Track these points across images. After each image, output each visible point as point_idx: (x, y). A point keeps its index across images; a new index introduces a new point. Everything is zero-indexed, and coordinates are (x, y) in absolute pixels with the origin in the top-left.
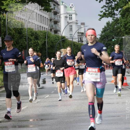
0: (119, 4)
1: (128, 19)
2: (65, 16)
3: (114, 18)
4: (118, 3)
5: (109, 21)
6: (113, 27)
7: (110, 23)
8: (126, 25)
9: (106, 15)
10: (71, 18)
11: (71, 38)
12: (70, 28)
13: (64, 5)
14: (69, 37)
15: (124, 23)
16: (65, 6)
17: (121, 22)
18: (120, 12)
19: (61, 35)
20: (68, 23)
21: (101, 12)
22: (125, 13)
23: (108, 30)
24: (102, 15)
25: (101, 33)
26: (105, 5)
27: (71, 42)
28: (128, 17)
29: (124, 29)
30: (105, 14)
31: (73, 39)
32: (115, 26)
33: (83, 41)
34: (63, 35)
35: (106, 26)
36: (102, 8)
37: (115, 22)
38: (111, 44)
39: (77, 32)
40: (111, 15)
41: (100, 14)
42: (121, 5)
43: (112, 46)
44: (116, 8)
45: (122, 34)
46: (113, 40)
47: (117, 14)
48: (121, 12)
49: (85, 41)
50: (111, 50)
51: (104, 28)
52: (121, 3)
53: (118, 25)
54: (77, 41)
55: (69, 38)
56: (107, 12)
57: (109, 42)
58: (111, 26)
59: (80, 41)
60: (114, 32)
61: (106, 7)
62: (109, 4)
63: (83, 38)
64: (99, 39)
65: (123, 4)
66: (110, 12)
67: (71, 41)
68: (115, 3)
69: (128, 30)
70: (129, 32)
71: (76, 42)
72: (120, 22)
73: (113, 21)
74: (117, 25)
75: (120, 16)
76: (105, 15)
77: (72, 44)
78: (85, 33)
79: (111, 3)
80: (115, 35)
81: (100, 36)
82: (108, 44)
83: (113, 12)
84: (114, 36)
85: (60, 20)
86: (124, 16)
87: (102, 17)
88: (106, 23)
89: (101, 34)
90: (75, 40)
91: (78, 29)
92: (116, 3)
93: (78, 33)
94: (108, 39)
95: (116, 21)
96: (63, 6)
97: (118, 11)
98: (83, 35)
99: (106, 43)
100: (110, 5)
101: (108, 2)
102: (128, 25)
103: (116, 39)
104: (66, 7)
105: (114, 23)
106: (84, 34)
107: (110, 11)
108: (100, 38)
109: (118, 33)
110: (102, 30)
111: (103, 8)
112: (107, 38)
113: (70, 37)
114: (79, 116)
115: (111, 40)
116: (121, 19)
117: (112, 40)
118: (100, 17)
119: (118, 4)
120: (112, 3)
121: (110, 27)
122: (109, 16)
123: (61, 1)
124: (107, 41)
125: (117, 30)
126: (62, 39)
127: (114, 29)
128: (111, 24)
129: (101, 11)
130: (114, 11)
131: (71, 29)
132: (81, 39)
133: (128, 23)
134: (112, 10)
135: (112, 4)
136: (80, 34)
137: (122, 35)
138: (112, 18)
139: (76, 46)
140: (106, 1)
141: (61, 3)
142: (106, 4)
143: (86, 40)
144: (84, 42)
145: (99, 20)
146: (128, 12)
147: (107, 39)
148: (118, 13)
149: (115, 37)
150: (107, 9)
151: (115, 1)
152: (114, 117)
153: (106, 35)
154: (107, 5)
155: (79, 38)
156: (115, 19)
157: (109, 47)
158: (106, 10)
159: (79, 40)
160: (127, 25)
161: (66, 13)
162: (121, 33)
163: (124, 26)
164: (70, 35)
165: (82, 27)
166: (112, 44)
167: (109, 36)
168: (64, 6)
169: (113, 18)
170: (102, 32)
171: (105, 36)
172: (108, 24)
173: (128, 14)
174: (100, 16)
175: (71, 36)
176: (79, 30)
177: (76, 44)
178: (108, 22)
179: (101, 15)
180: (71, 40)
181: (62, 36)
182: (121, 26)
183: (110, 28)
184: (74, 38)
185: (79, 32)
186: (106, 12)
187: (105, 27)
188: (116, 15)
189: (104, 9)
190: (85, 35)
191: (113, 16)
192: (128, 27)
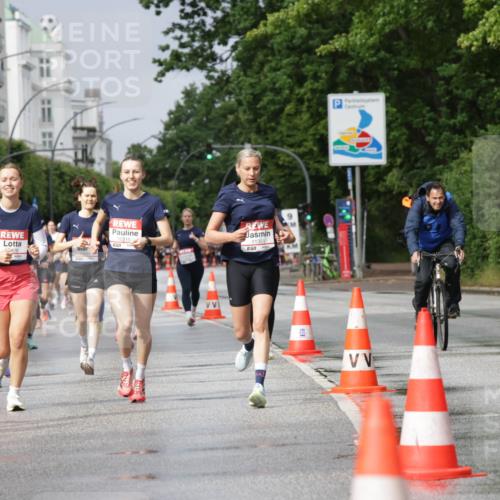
0: (231, 19)
1: (266, 77)
2: (24, 62)
3: (212, 74)
4: (226, 15)
5: (192, 85)
6: (206, 105)
7: (198, 92)
8: (257, 98)
9: (181, 61)
10: (45, 73)
11: (47, 148)
12: (43, 110)
13: (19, 20)
14: (40, 142)
15: (250, 91)
16: (24, 24)
17: (241, 89)
18: (234, 48)
19: (7, 138)
20: (37, 90)
21: (165, 48)
22: (252, 52)
23: (191, 120)
24: (165, 60)
25: (162, 131)
26: (178, 20)
27: (46, 165)
28: (266, 69)
29: (251, 117)
30: (176, 56)
31: (56, 153)
32: (214, 102)
33: (92, 162)
34: (17, 137)
35: (182, 103)
36: (167, 33)
37: (216, 88)
38: (202, 173)
39: (72, 124)
40: (200, 60)
41: (157, 58)
42: (239, 23)
43: (203, 180)
44: (221, 36)
45: (241, 133)
46: (209, 157)
47: (224, 57)
48: (240, 48)
49: (102, 159)
50: (202, 196)
51: (173, 108)
52: (238, 17)
53: (227, 99)
54: (71, 161)
55: (38, 148)
56: (187, 50)
57: (195, 165)
58: (199, 102)
59: (82, 161)
60: (211, 125)
61: (181, 28)
62: (193, 18)
63: (92, 148)
64: (155, 152)
65: (245, 20)
66: (198, 48)
67: (46, 159)
68: (215, 15)
69: (265, 118)
70: (268, 125)
71: (68, 165)
72: (234, 89)
73: (208, 83)
74: (224, 100)
75: (235, 64)
76: (176, 62)
77: (52, 172)
78: (101, 131)
79: (199, 15)
80: (218, 139)
81: (160, 140)
82: (189, 172)
83: (209, 51)
84: (211, 141)
85: (5, 78)
86: (250, 67)
87: (167, 67)
88: (183, 93)
89: (164, 135)
90: (62, 154)
91: (76, 114)
92: (219, 14)
93: (75, 128)
94: (188, 154)
95: (222, 84)
96: (14, 23)
97: (229, 47)
98: (93, 137)
99: (182, 166)
100: (198, 23)
101: (189, 9)
102: (266, 99)
103: (218, 154)
104: (25, 28)
105: (211, 92)
106: (98, 134)
107: (196, 44)
108: (159, 148)
109: (230, 129)
110: (166, 118)
111: (171, 35)
112: (185, 148)
113: (44, 143)
114: (78, 450)
115: (202, 157)
116: (239, 77)
117: (206, 157)
118: (160, 68)
119: (227, 19)
120: (205, 14)
121: (196, 105)
122: (194, 65)
123: (7, 4)
124: (187, 161)
125: (225, 116)
126: (11, 153)
127: (213, 114)
128: (202, 94)
129: (164, 44)
130: (211, 47)
131: (47, 115)
132: (84, 151)
133: (264, 91)
134: (206, 43)
135: (204, 18)
136: (84, 133)
137: (242, 139)
138: (205, 73)
139: (67, 178)
140: (182, 7)
141: (8, 14)
142: (182, 18)
143: (104, 156)
144: (99, 164)
145: (156, 79)
146: (265, 51)
147: (185, 153)
148: (228, 53)
149: (218, 146)
150: (185, 39)
151: (215, 9)
152: (212, 449)
153: (182, 138)
154: (184, 23)
155: (80, 146)
156: (216, 75)
157: (193, 183)
158: (183, 41)
159: (80, 156)
160: (260, 100)
161: (27, 52)
162: (238, 131)
163: (248, 102)
164: (44, 135)
165: (91, 108)
166: (206, 173)
167: (192, 140)
168: (20, 23)
169: (210, 71)
170: (168, 127)
171: (179, 142)
172: (189, 94)
173: (266, 56)
174: (161, 64)
175: (47, 139)
176: (78, 117)
177: (65, 170)
178: (189, 88)
179: (162, 60)
180: (49, 154)
181: (11, 139)
182: (240, 103)
183: (194, 108)
184: (59, 146)
185: (79, 125)
186: (180, 50)
187: (179, 106)
188: (222, 61)
189: (176, 38)
190: (101, 137)
191: (209, 65)
192: (264, 108)
